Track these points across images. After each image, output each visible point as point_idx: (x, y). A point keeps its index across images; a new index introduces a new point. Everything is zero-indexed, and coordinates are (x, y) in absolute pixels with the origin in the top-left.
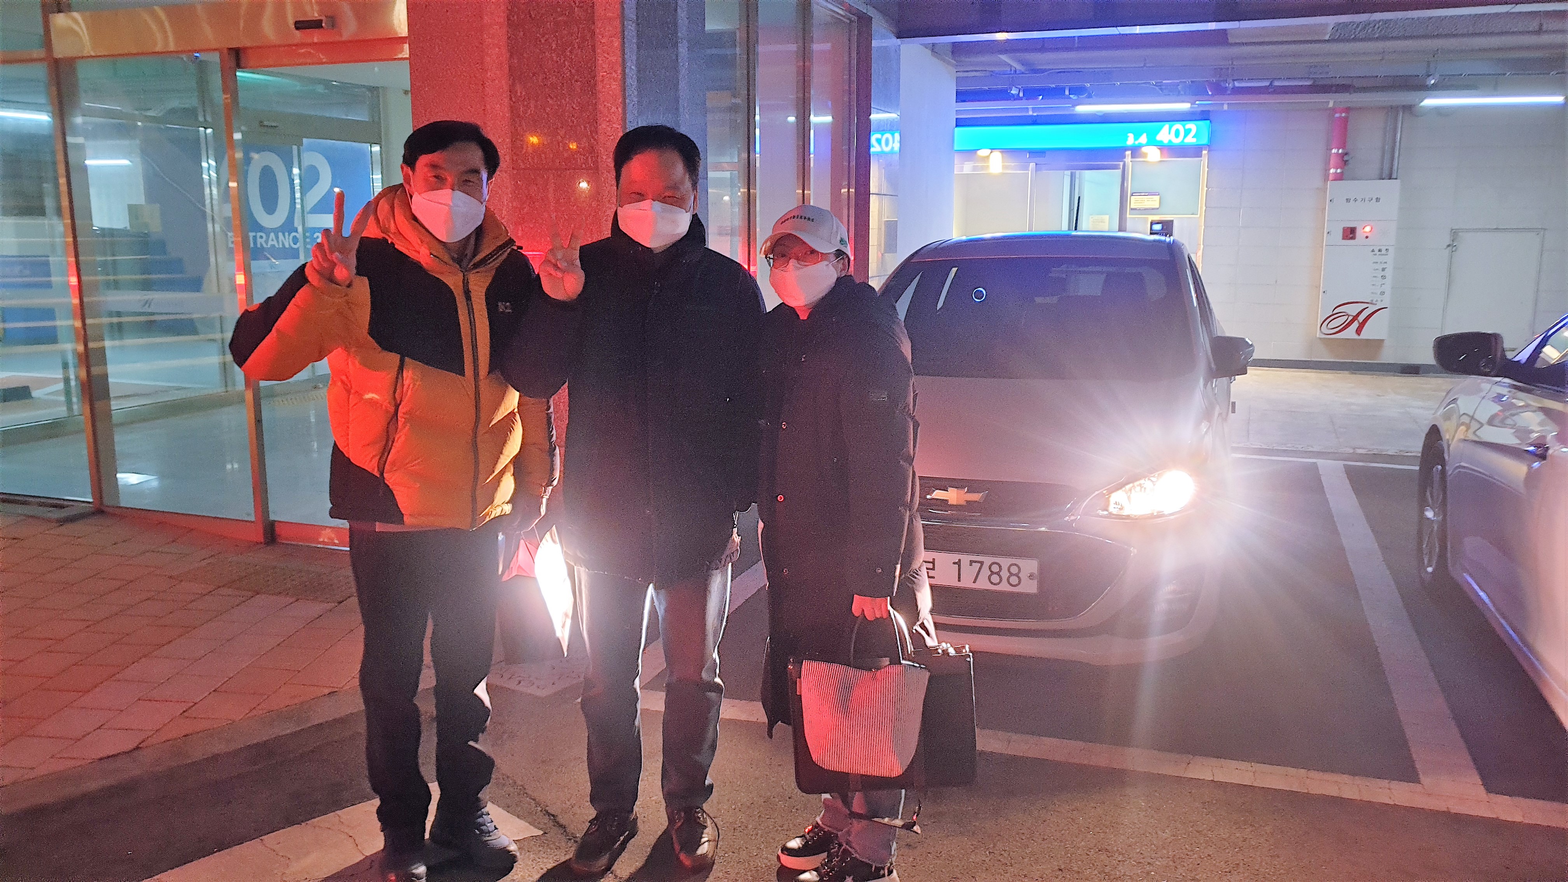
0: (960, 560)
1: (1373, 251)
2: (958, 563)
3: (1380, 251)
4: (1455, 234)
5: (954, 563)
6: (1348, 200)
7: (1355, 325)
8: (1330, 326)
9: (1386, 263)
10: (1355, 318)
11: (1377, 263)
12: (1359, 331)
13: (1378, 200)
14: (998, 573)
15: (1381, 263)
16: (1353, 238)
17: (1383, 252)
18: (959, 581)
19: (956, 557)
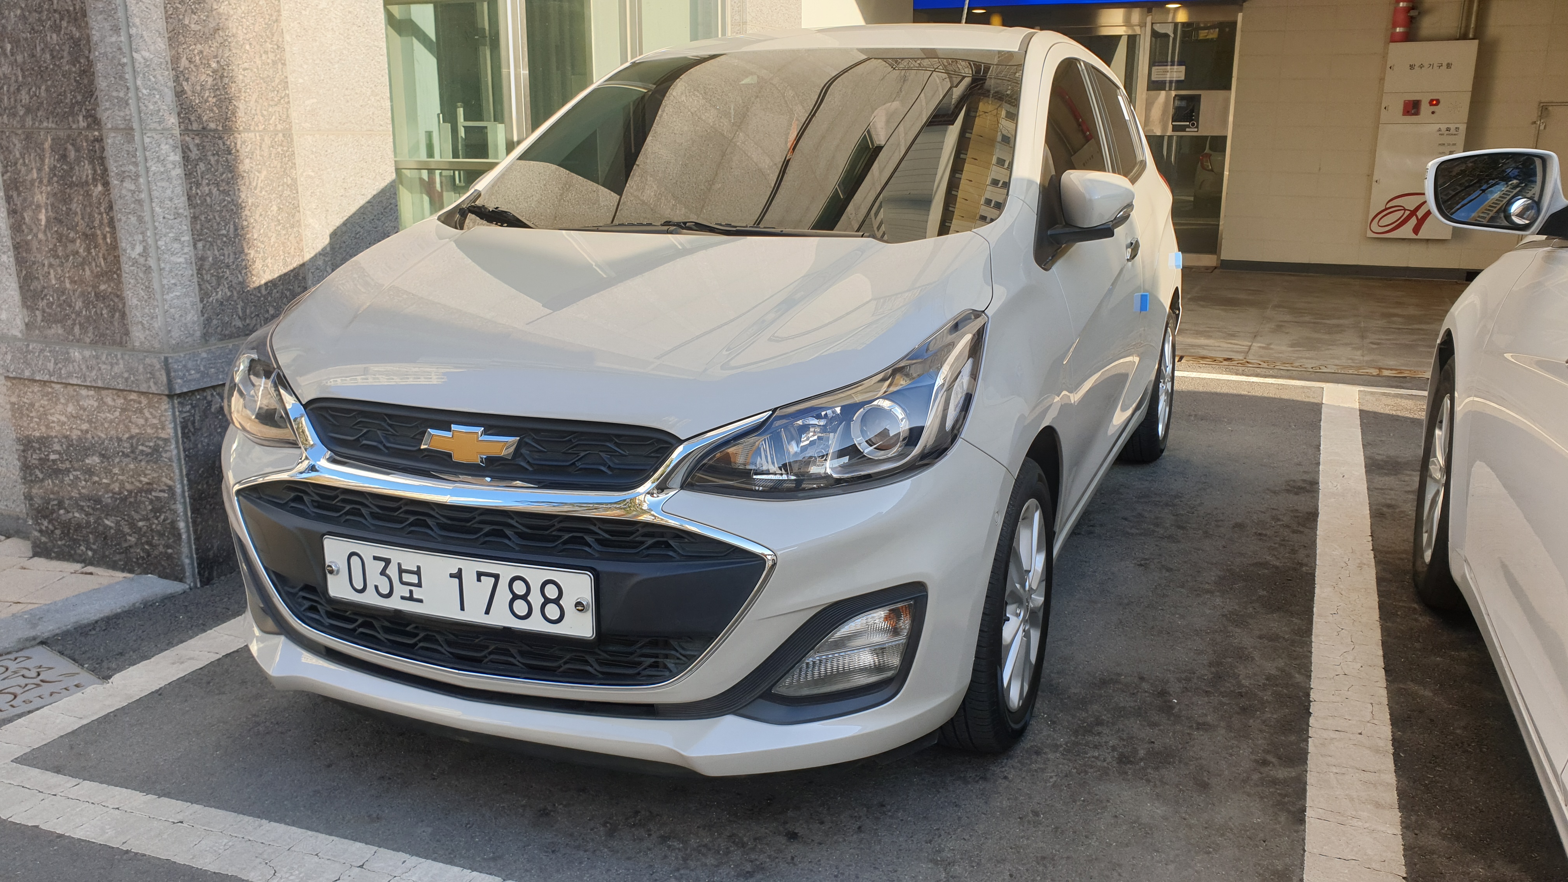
0: (460, 570)
1: (1440, 130)
2: (458, 575)
3: (1448, 129)
4: (1544, 109)
5: (452, 576)
6: (1412, 67)
7: (1413, 221)
8: (1382, 223)
9: (1454, 144)
10: (1413, 213)
11: (1444, 144)
12: (1416, 230)
13: (1449, 66)
14: (524, 597)
15: (1449, 145)
16: (1417, 113)
17: (1451, 132)
18: (462, 609)
19: (453, 563)
